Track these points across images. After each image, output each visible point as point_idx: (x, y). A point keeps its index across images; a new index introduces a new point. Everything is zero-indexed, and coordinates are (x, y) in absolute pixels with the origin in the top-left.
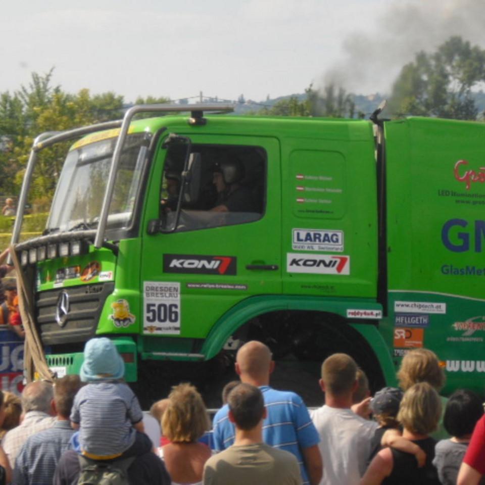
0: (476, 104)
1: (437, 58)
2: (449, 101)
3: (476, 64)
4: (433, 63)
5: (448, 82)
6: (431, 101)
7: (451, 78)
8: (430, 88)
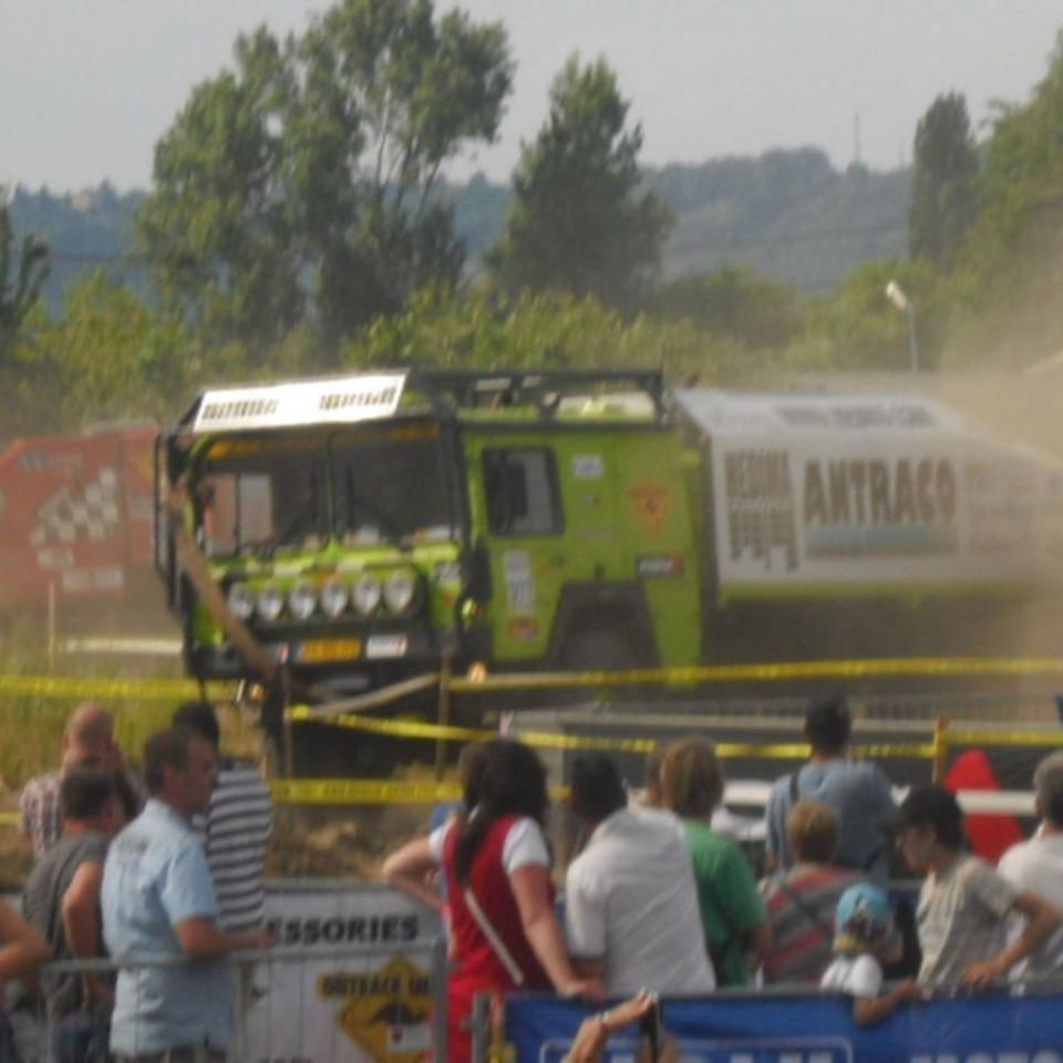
0: (462, 224)
1: (318, 51)
2: (365, 215)
3: (458, 76)
4: (302, 72)
5: (358, 146)
6: (297, 210)
7: (366, 128)
8: (292, 164)
